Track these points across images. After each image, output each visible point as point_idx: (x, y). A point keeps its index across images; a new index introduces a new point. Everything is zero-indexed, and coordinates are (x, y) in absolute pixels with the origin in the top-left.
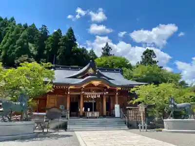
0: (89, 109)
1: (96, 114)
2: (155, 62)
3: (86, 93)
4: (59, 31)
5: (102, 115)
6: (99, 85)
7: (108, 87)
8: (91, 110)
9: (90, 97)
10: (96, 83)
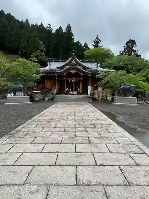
0: (70, 89)
1: (75, 92)
2: (135, 51)
3: (68, 79)
4: (60, 28)
5: (79, 93)
6: (76, 73)
7: (82, 74)
8: (72, 90)
9: (71, 81)
10: (73, 71)
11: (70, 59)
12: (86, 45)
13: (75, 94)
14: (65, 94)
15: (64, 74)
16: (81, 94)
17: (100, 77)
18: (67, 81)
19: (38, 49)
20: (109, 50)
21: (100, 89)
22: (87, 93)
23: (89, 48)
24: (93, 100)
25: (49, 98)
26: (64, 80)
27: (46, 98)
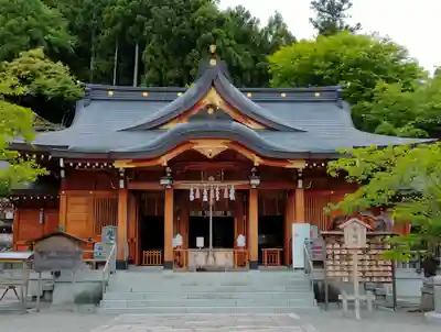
0: (200, 241)
1: (223, 257)
3: (182, 185)
5: (242, 262)
6: (221, 157)
7: (257, 161)
9: (198, 196)
10: (210, 148)
11: (192, 89)
12: (277, 21)
13: (221, 269)
14: (168, 266)
15: (164, 161)
16: (253, 266)
17: (352, 172)
18: (181, 195)
19: (34, 44)
20: (391, 48)
21: (355, 234)
22: (285, 260)
23: (290, 40)
24: (319, 297)
25: (79, 289)
26: (161, 195)
27: (62, 293)
